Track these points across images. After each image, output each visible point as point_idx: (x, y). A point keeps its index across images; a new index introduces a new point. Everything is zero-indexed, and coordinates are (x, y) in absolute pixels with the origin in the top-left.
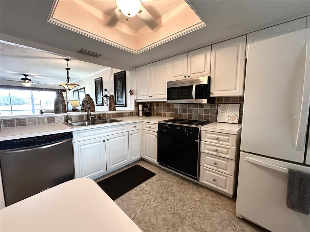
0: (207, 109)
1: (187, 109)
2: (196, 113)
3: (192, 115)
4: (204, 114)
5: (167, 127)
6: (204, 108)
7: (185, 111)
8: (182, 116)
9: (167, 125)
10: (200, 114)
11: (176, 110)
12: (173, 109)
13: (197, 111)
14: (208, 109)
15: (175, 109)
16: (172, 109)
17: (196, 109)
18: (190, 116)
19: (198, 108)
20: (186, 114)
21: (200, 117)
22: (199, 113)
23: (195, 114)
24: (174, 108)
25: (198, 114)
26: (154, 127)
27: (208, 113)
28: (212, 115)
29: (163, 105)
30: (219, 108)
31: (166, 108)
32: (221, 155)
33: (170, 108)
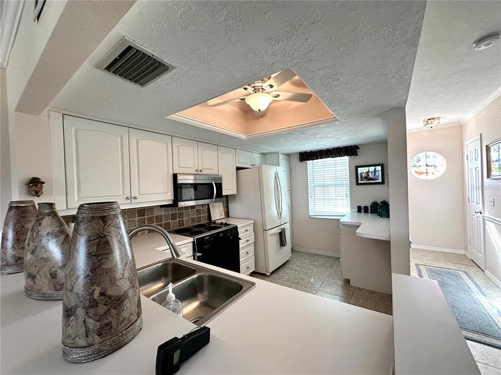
0: (199, 210)
1: (176, 213)
2: (188, 216)
3: (183, 220)
4: (196, 216)
6: (196, 209)
7: (174, 217)
9: (208, 237)
11: (159, 217)
13: (190, 214)
15: (157, 216)
17: (188, 212)
18: (181, 223)
19: (190, 210)
20: (176, 220)
21: (193, 221)
22: (192, 216)
23: (187, 218)
24: (155, 215)
25: (191, 217)
27: (200, 214)
28: (203, 215)
29: (128, 214)
30: (210, 206)
31: (137, 218)
32: (249, 243)
33: (146, 217)
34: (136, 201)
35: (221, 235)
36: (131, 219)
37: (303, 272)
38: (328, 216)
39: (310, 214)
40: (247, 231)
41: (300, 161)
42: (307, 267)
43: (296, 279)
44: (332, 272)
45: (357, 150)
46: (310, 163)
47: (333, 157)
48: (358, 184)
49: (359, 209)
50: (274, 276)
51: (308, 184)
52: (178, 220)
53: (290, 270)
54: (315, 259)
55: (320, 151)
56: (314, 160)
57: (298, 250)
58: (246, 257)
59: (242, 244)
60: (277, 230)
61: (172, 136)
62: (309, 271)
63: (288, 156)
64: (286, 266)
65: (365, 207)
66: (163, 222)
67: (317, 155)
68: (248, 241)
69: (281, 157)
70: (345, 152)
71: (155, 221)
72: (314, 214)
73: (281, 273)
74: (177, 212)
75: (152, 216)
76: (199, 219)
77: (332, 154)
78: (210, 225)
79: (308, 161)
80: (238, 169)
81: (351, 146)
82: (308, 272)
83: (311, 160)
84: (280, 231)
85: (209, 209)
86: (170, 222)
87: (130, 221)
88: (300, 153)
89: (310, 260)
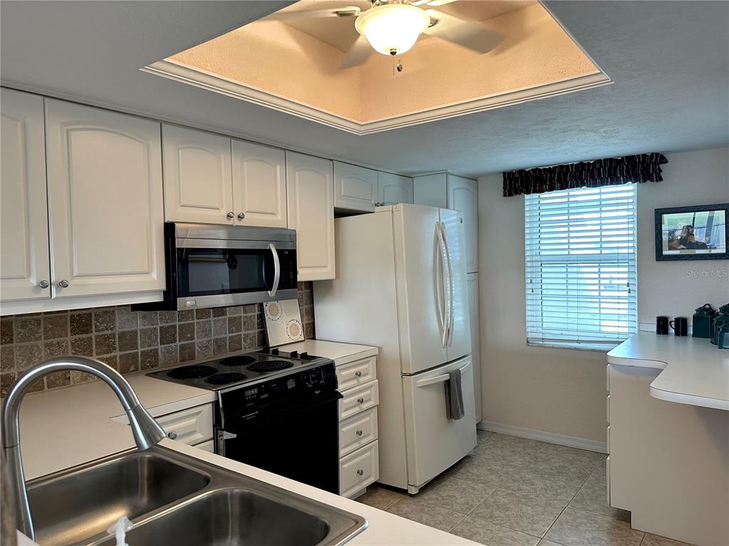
0: (235, 318)
1: (175, 326)
2: (207, 335)
3: (193, 344)
4: (228, 335)
5: (256, 399)
6: (228, 315)
7: (167, 335)
8: (157, 360)
9: (256, 391)
10: (218, 337)
11: (128, 337)
12: (113, 336)
13: (210, 330)
14: (238, 315)
15: (122, 335)
16: (107, 338)
17: (205, 323)
18: (188, 351)
19: (212, 318)
20: (173, 345)
21: (219, 346)
22: (216, 333)
23: (204, 340)
24: (118, 330)
25: (213, 337)
26: (190, 426)
27: (239, 329)
28: (247, 332)
29: (45, 328)
30: (266, 309)
31: (69, 338)
32: (364, 406)
33: (94, 335)
34: (65, 292)
35: (291, 384)
36: (55, 340)
37: (507, 488)
38: (578, 341)
39: (530, 335)
40: (359, 375)
41: (505, 195)
42: (517, 477)
43: (487, 506)
44: (583, 490)
45: (662, 166)
46: (530, 199)
47: (595, 185)
48: (660, 257)
49: (662, 325)
50: (430, 496)
51: (524, 257)
52: (178, 343)
53: (473, 480)
54: (538, 455)
55: (561, 167)
56: (541, 191)
57: (494, 430)
58: (356, 445)
59: (345, 410)
60: (439, 376)
61: (162, 122)
62: (524, 487)
63: (474, 180)
64: (462, 470)
65: (677, 320)
66: (140, 350)
67: (552, 179)
68: (361, 401)
69: (454, 183)
70: (628, 171)
71: (117, 346)
72: (540, 336)
73: (447, 489)
74: (177, 324)
75: (110, 332)
76: (236, 342)
77: (592, 177)
78: (266, 358)
79: (527, 197)
80: (340, 214)
81: (644, 156)
82: (519, 489)
83: (535, 192)
84: (447, 377)
85: (262, 317)
86: (157, 349)
87: (51, 345)
88: (504, 173)
89: (527, 458)
